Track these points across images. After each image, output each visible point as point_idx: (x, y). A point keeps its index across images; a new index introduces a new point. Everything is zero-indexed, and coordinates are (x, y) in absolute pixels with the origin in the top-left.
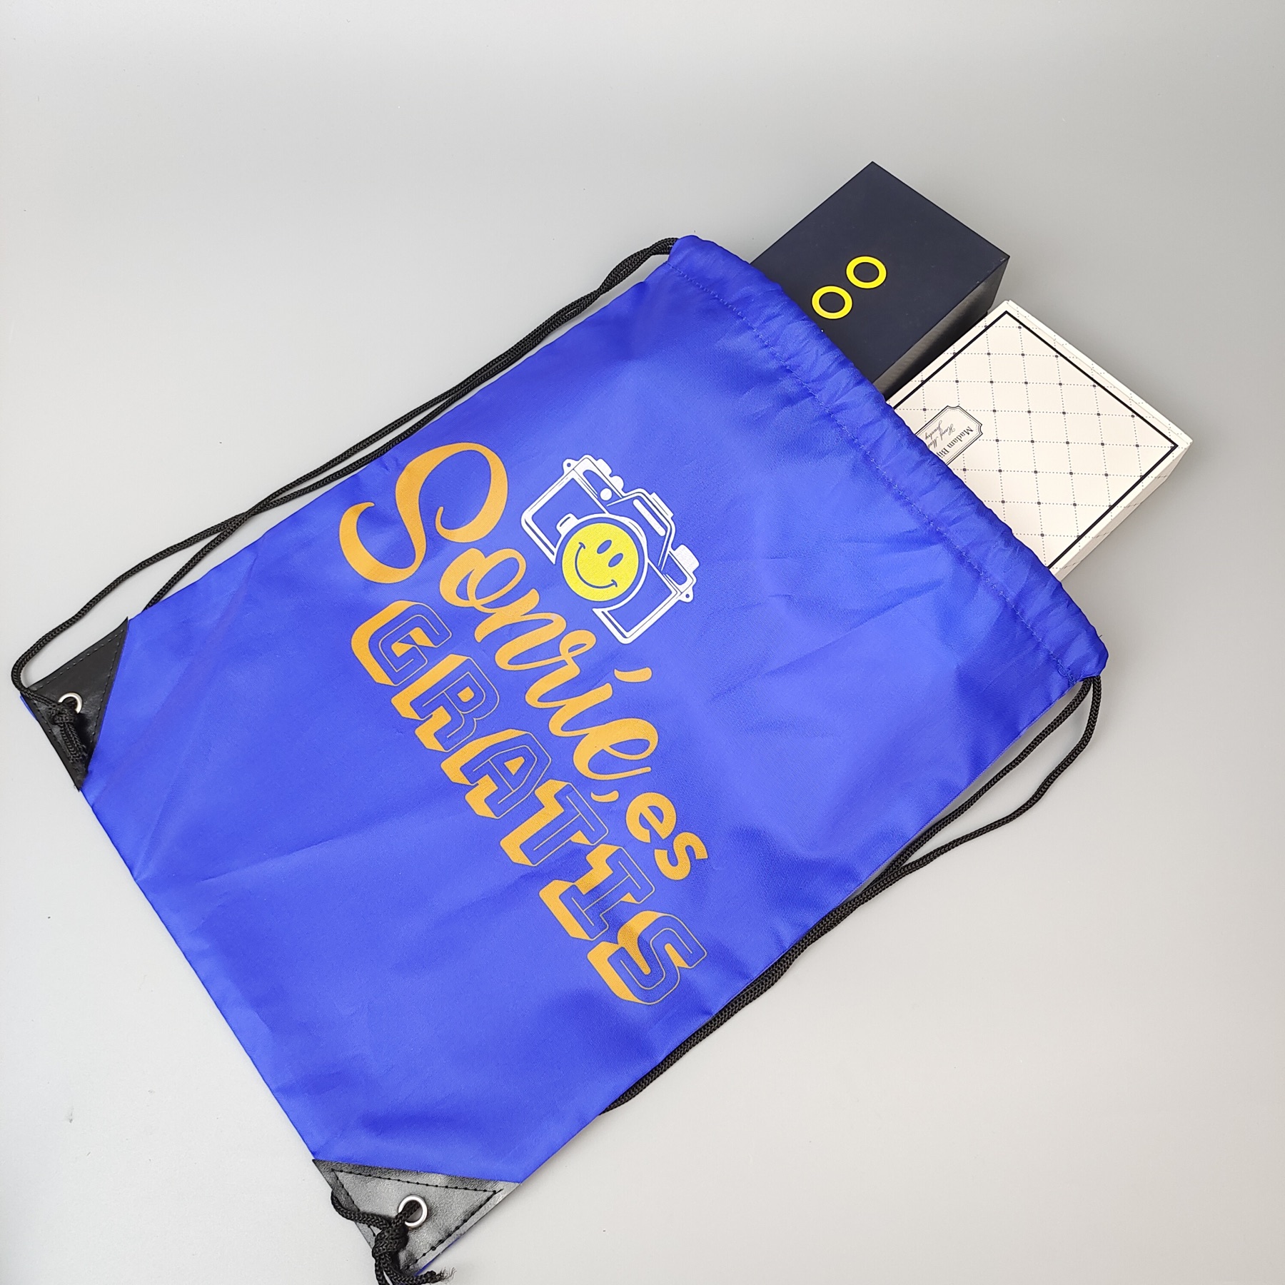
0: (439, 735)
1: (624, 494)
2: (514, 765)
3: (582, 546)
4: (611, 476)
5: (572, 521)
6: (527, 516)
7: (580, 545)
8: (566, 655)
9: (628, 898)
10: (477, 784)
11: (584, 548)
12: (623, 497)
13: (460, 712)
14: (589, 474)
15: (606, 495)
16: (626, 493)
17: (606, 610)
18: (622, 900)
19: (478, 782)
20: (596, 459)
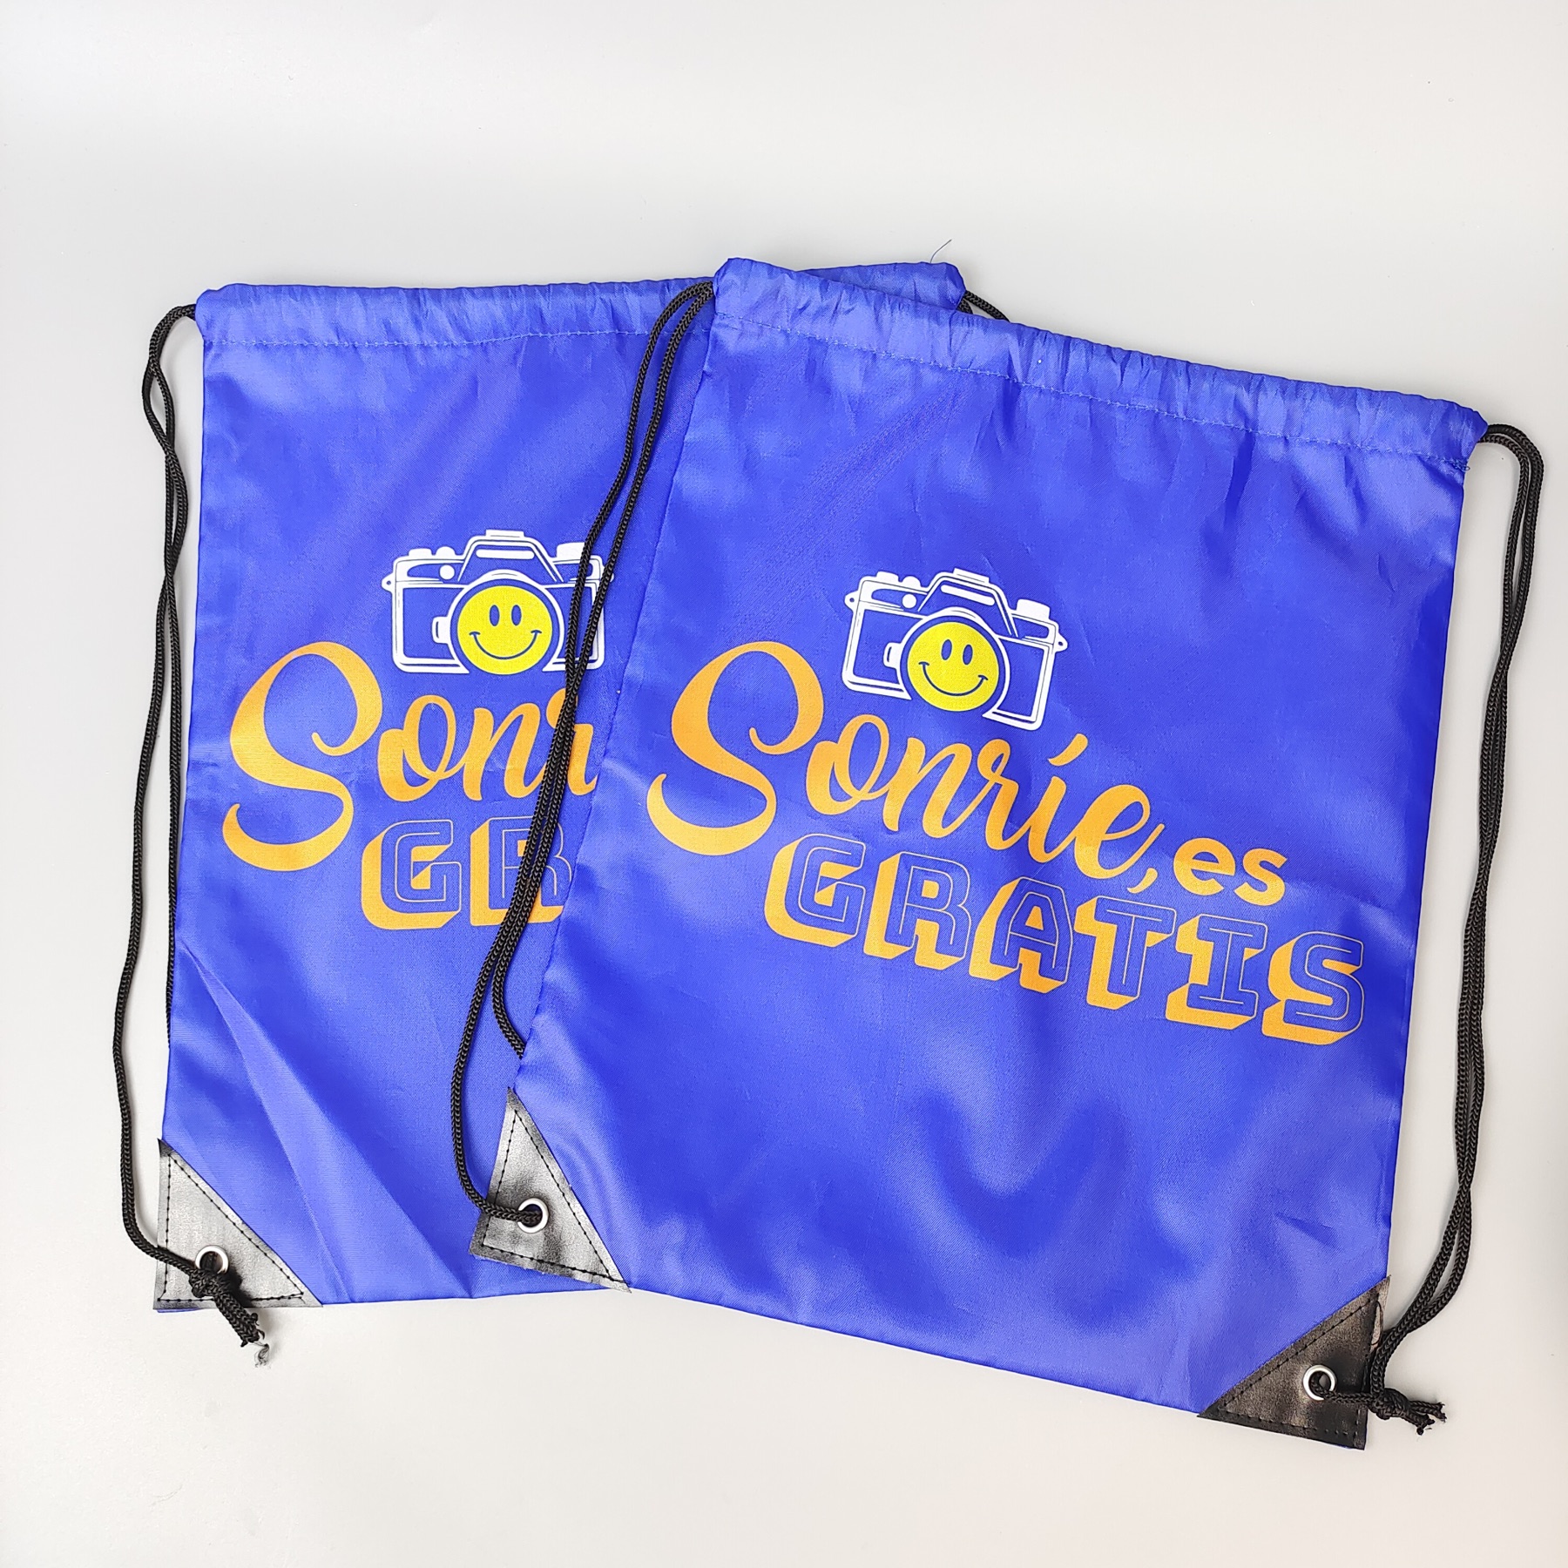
0: (942, 947)
1: (927, 589)
2: (1035, 920)
3: (924, 664)
4: (901, 580)
5: (896, 649)
6: (848, 675)
7: (922, 665)
8: (993, 778)
9: (1249, 953)
10: (1021, 965)
11: (928, 664)
12: (928, 593)
13: (939, 910)
14: (877, 595)
15: (909, 601)
16: (927, 587)
17: (995, 709)
18: (1245, 959)
19: (1019, 962)
20: (875, 575)
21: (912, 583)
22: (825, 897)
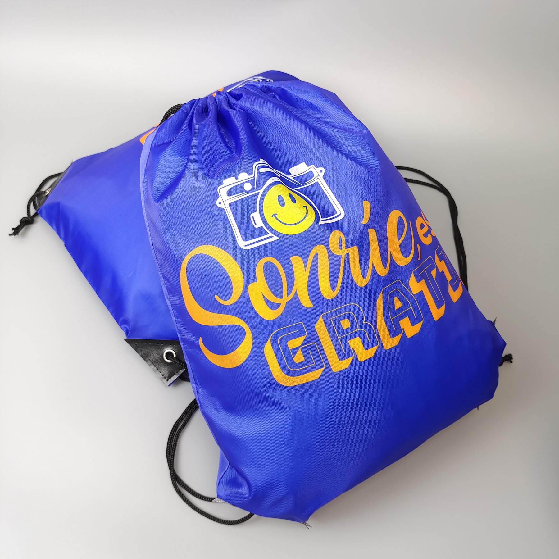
1: (253, 175)
2: (398, 304)
3: (274, 215)
4: (237, 178)
5: (256, 216)
6: (241, 243)
7: (274, 217)
8: (342, 253)
11: (277, 214)
12: (254, 177)
13: (356, 330)
14: (230, 193)
15: (248, 187)
16: (252, 174)
17: (321, 219)
19: (402, 329)
20: (223, 184)
21: (243, 176)
22: (299, 358)
